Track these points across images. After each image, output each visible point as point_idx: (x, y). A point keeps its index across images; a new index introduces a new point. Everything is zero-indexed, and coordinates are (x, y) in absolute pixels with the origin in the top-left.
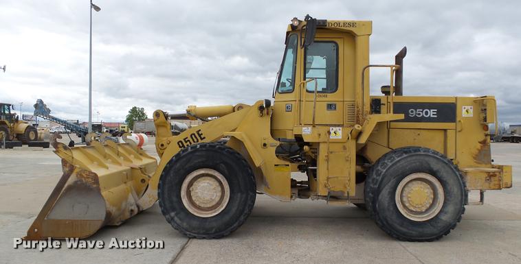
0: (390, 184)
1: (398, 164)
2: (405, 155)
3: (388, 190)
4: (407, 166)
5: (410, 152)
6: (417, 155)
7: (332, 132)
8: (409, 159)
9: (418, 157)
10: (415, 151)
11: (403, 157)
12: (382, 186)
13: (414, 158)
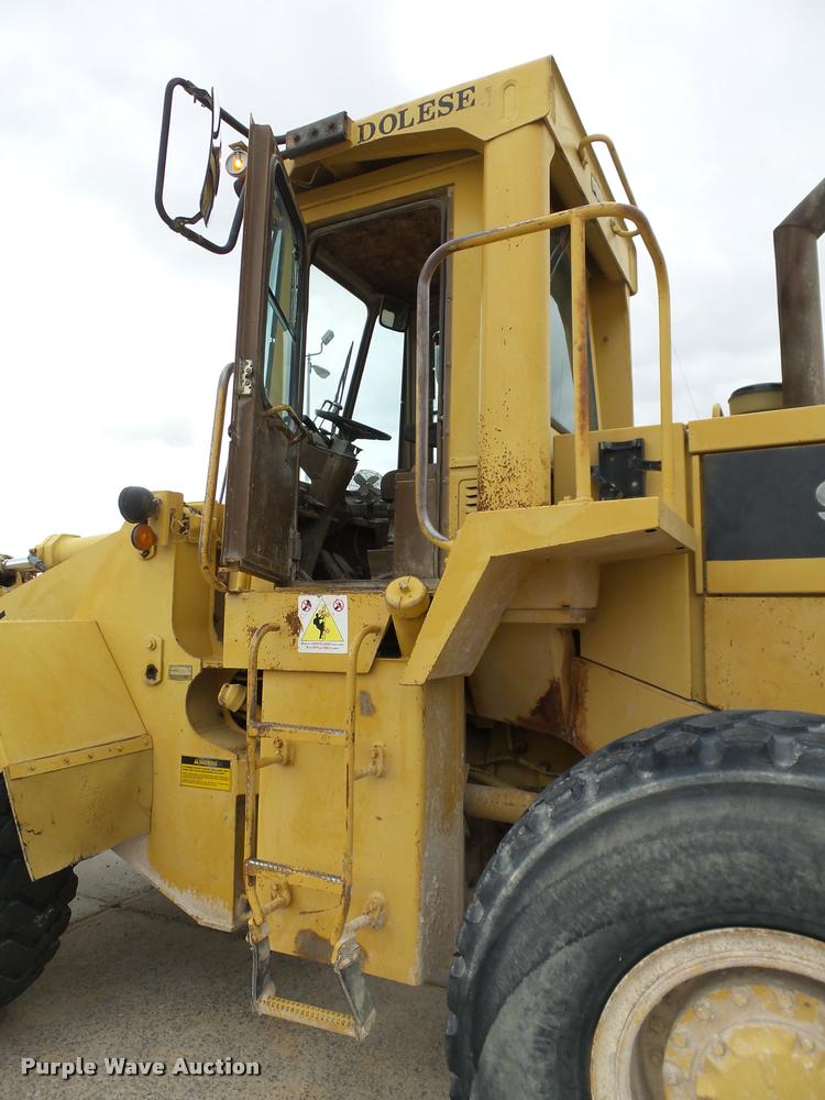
0: (543, 976)
1: (601, 845)
2: (650, 785)
3: (536, 1020)
4: (660, 864)
5: (690, 758)
6: (739, 790)
7: (306, 619)
8: (679, 814)
9: (753, 810)
10: (733, 756)
11: (634, 792)
12: (501, 980)
13: (720, 809)
